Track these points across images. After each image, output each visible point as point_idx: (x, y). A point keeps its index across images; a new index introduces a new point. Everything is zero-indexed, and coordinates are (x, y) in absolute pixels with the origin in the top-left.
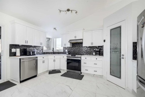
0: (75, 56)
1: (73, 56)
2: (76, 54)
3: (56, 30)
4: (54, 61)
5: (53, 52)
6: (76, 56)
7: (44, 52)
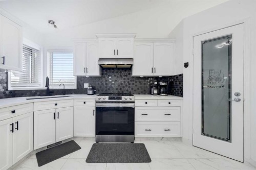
0: (120, 98)
1: (113, 98)
2: (123, 95)
3: (55, 26)
4: (56, 116)
5: (46, 88)
6: (124, 98)
7: (10, 88)
